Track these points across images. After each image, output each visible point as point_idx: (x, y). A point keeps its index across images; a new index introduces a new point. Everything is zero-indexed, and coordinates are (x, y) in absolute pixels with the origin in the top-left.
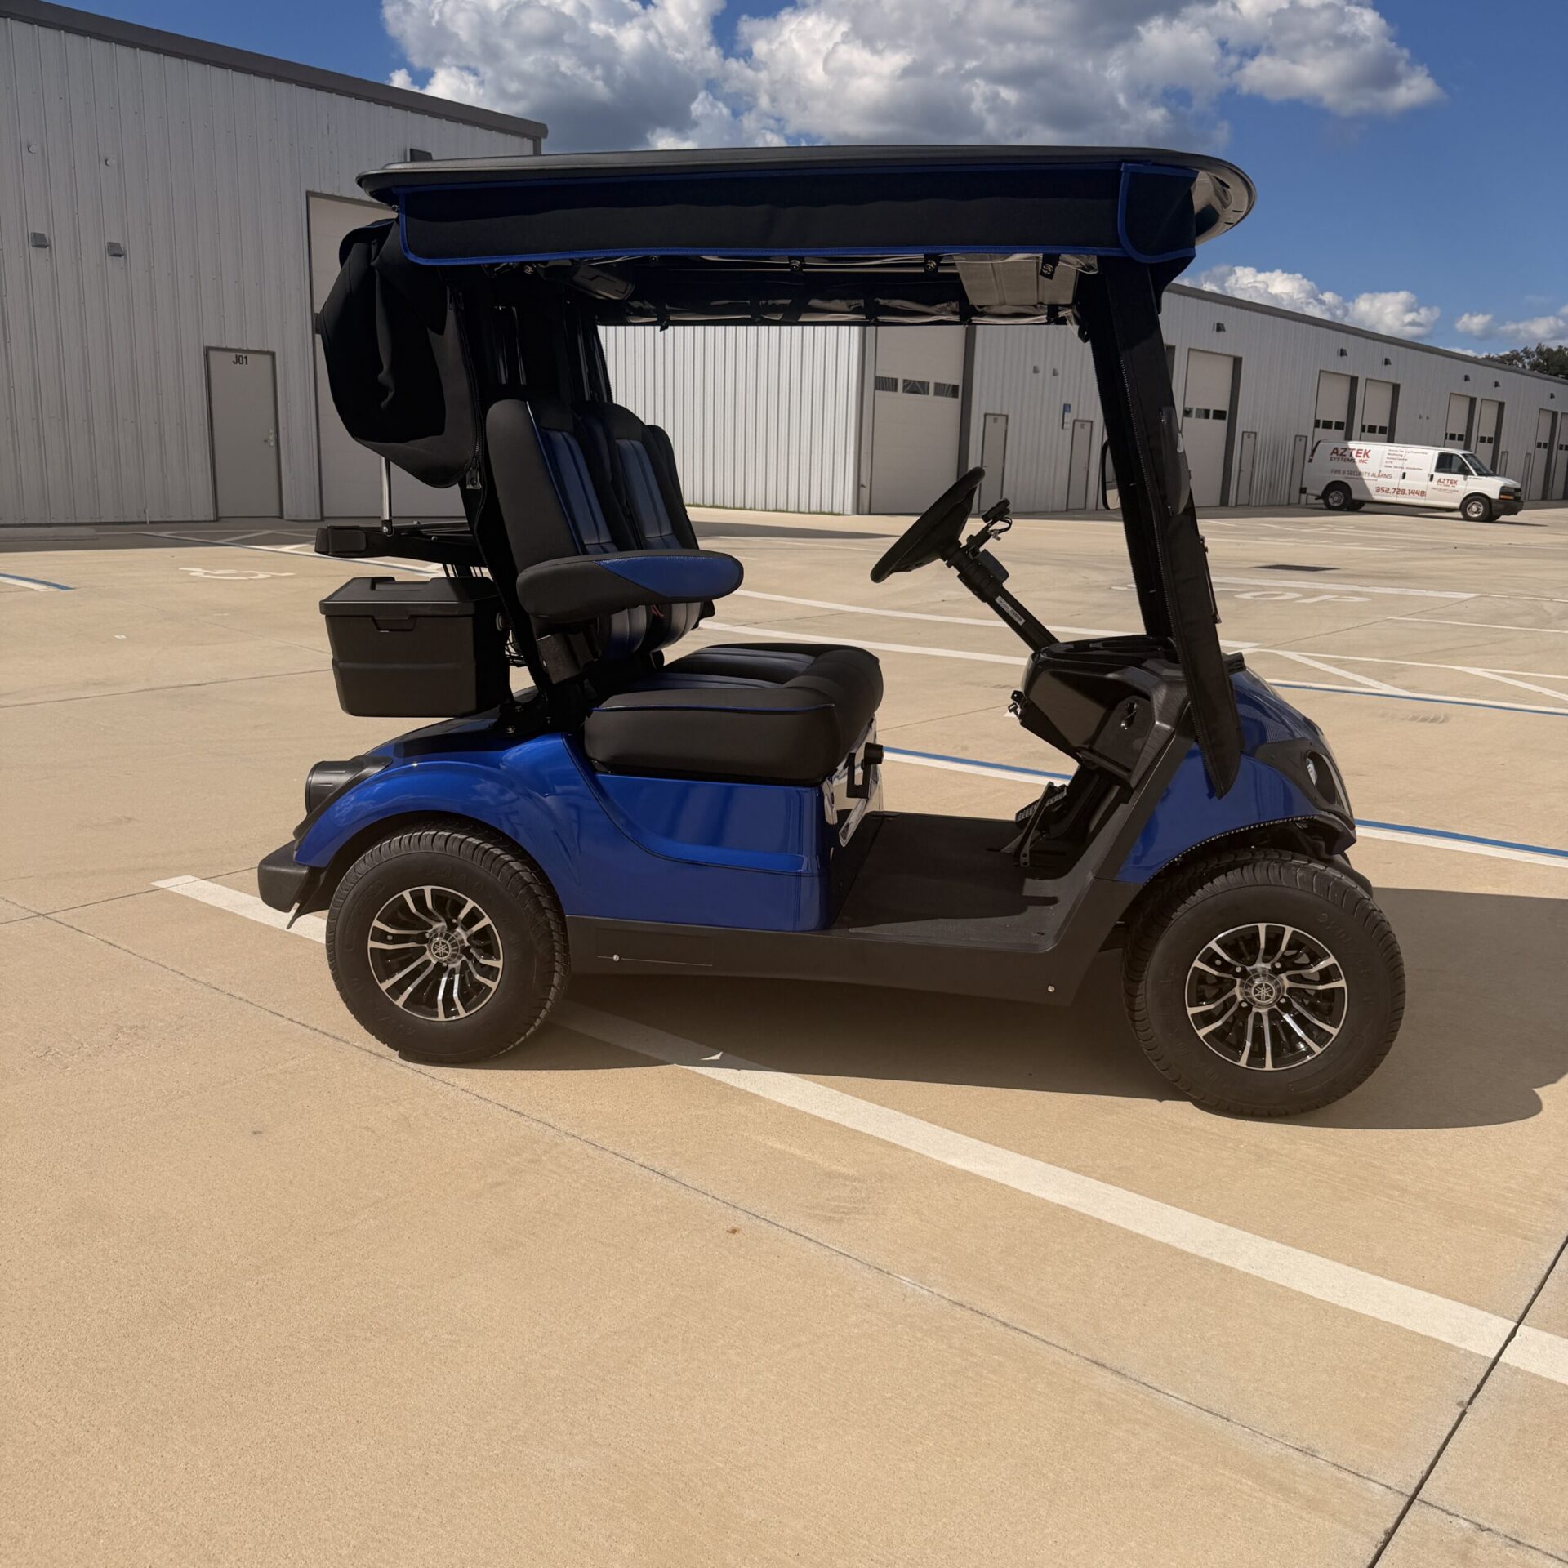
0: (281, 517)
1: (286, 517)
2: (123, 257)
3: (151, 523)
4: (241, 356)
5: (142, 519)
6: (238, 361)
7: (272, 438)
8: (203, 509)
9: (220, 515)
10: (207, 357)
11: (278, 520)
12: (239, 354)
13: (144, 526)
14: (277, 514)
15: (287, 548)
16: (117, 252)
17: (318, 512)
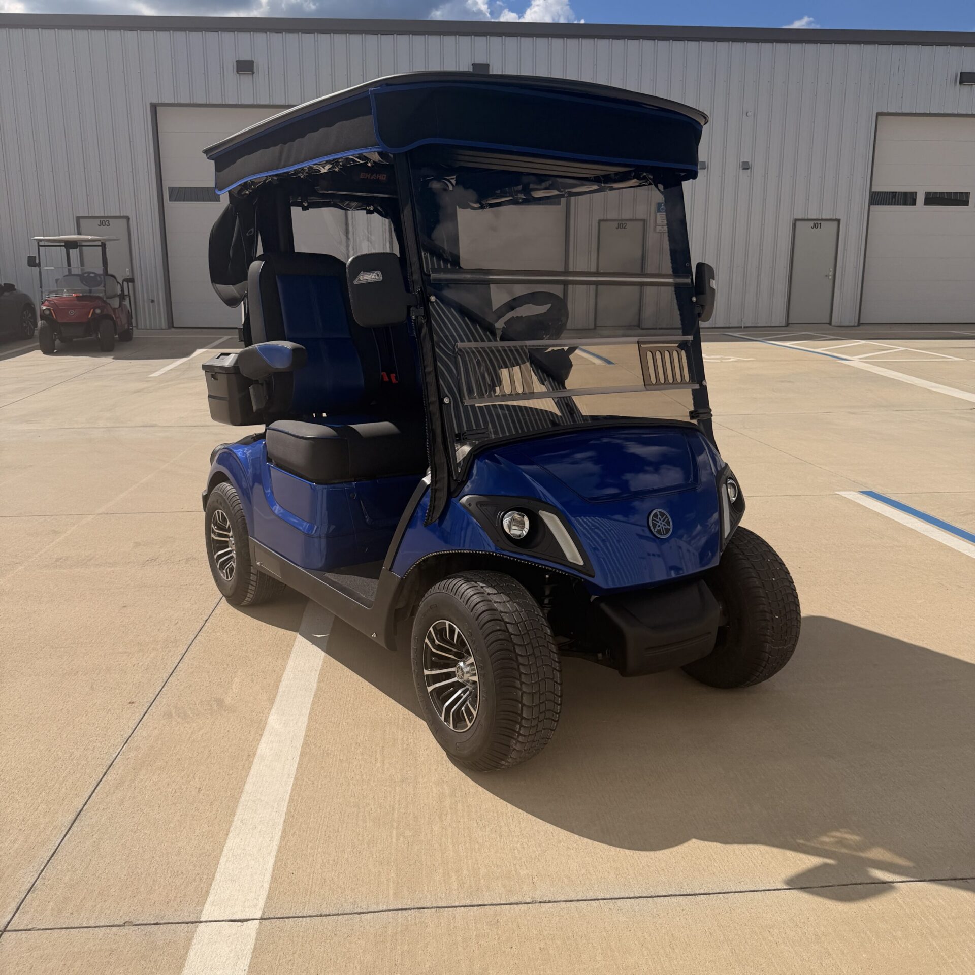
0: (830, 324)
1: (833, 323)
2: (749, 170)
3: (745, 327)
4: (817, 223)
5: (740, 325)
6: (815, 226)
7: (831, 273)
8: (778, 318)
9: (790, 322)
10: (794, 225)
11: (828, 326)
12: (815, 222)
13: (740, 329)
14: (828, 322)
15: (788, 344)
16: (746, 167)
17: (857, 321)
